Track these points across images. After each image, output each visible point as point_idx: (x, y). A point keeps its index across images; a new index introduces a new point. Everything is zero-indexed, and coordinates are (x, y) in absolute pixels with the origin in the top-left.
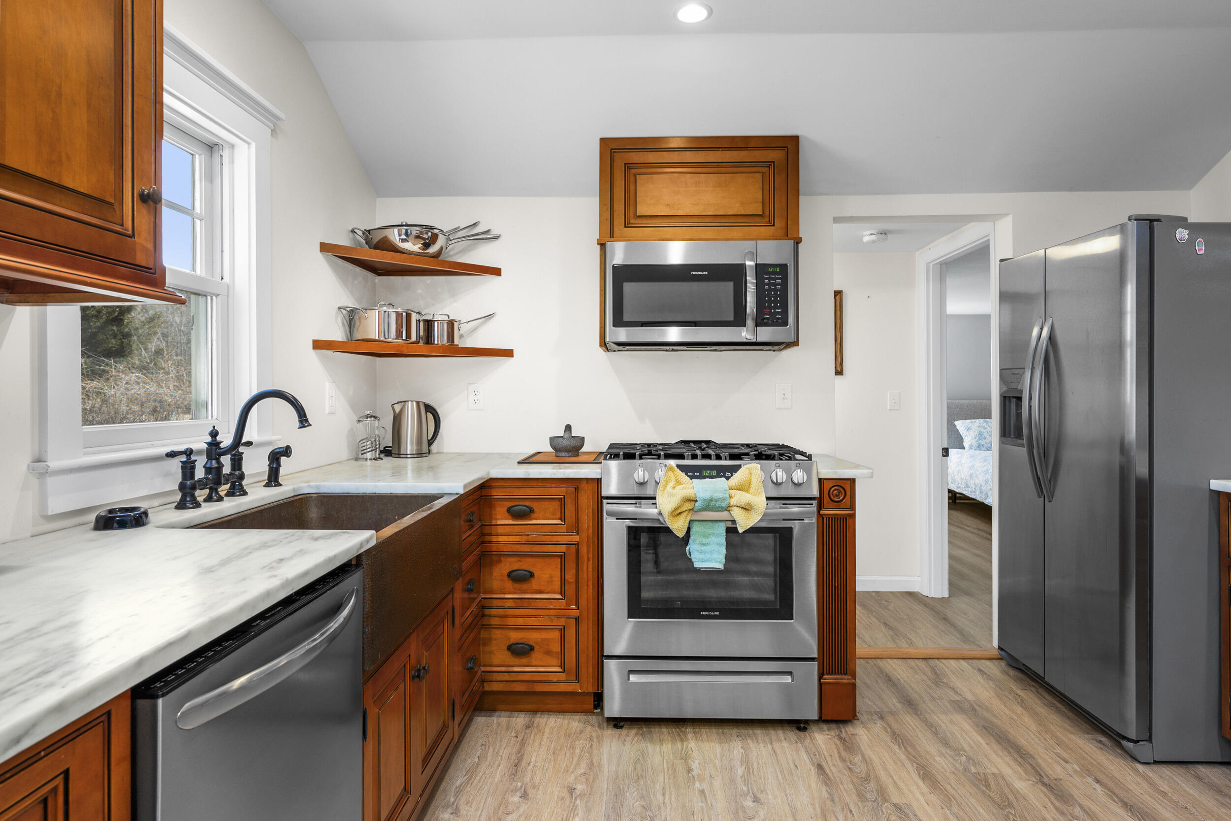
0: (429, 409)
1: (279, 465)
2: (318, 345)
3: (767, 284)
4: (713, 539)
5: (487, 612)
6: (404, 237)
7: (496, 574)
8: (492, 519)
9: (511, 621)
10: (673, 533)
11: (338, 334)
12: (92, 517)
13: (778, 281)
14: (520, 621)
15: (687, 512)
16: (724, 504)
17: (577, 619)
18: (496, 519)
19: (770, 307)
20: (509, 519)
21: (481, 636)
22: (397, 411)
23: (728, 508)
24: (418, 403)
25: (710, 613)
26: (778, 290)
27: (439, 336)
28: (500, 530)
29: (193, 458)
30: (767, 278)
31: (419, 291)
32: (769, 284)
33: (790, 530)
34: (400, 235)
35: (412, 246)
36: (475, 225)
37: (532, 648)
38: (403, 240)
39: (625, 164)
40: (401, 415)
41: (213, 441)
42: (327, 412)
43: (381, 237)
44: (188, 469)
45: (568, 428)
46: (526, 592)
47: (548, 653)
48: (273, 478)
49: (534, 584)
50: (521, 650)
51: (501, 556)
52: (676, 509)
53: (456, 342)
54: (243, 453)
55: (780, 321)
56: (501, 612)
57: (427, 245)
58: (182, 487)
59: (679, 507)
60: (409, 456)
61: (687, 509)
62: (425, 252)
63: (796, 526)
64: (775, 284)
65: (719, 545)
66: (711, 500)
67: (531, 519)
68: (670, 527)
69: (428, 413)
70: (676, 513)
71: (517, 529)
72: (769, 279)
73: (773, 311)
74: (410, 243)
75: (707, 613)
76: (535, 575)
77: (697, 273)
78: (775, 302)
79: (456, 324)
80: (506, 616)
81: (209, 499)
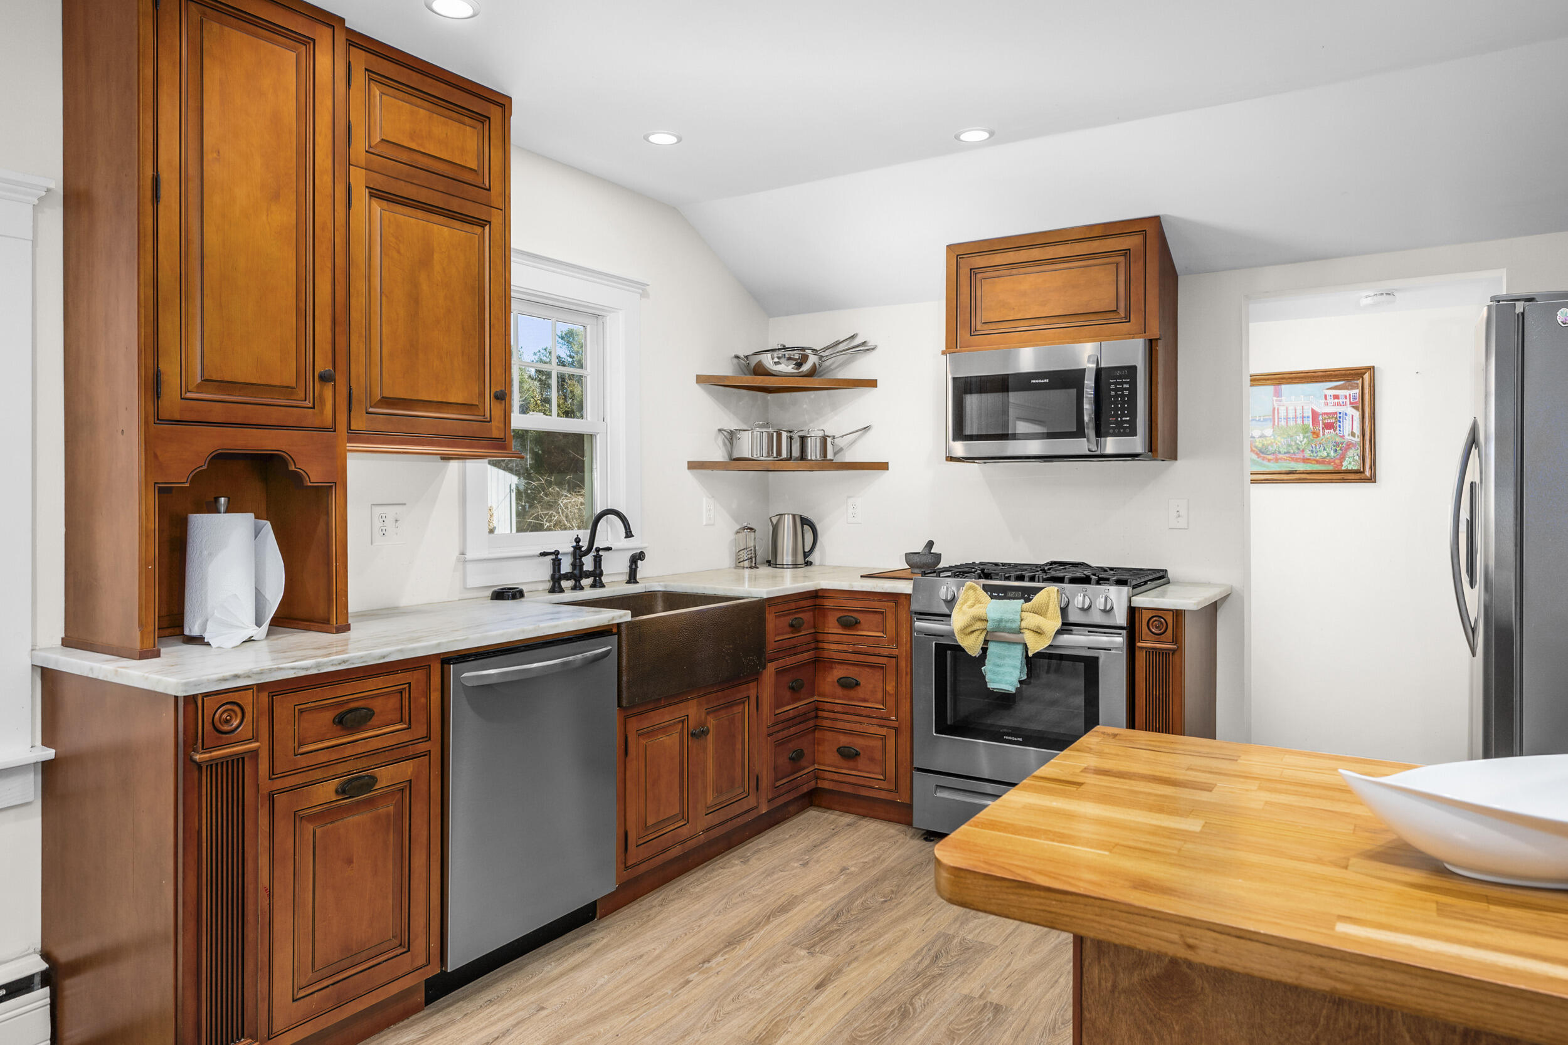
0: (805, 522)
1: (637, 567)
2: (693, 466)
3: (1113, 390)
4: (1008, 661)
5: (821, 713)
6: (776, 360)
7: (829, 679)
8: (825, 627)
9: (840, 725)
10: (965, 651)
11: (718, 454)
12: (489, 593)
13: (1126, 386)
14: (848, 726)
15: (979, 632)
16: (1015, 626)
17: (897, 730)
18: (829, 628)
19: (1116, 416)
20: (838, 628)
21: (816, 736)
22: (775, 522)
23: (1020, 631)
24: (794, 516)
25: (1013, 739)
26: (1126, 396)
27: (813, 452)
28: (831, 638)
29: (559, 557)
30: (1113, 383)
31: (805, 406)
32: (1116, 390)
33: (1096, 659)
34: (773, 359)
35: (787, 368)
36: (853, 337)
37: (857, 754)
38: (776, 363)
39: (971, 269)
40: (777, 527)
41: (576, 545)
42: (704, 523)
43: (756, 362)
44: (557, 563)
45: (930, 544)
46: (853, 700)
47: (872, 760)
48: (632, 578)
49: (860, 692)
50: (849, 755)
51: (832, 663)
52: (966, 627)
53: (830, 456)
54: (602, 556)
55: (1128, 430)
56: (831, 715)
57: (799, 365)
58: (553, 577)
59: (970, 625)
60: (785, 566)
61: (978, 628)
62: (800, 370)
63: (1102, 655)
64: (1122, 389)
65: (1014, 667)
66: (1001, 621)
67: (858, 630)
68: (961, 644)
69: (805, 526)
70: (968, 631)
71: (845, 638)
72: (1115, 384)
73: (1119, 419)
74: (783, 365)
75: (1010, 738)
76: (861, 684)
77: (1037, 381)
78: (1123, 409)
79: (829, 440)
80: (836, 720)
81: (574, 588)
